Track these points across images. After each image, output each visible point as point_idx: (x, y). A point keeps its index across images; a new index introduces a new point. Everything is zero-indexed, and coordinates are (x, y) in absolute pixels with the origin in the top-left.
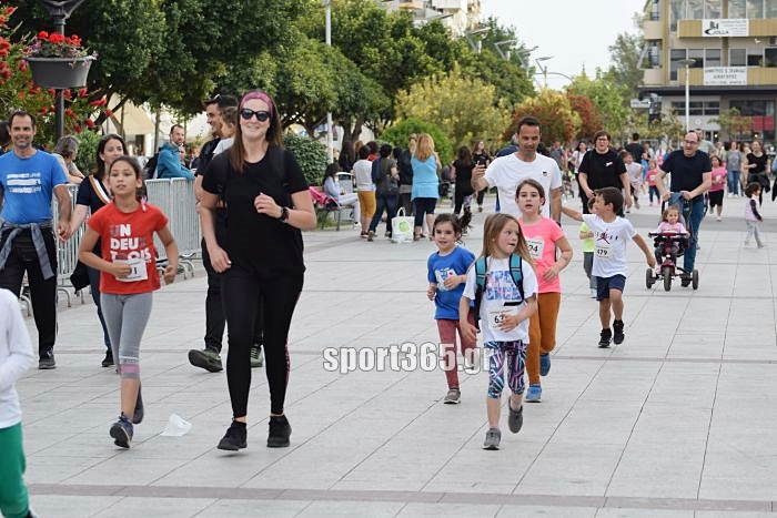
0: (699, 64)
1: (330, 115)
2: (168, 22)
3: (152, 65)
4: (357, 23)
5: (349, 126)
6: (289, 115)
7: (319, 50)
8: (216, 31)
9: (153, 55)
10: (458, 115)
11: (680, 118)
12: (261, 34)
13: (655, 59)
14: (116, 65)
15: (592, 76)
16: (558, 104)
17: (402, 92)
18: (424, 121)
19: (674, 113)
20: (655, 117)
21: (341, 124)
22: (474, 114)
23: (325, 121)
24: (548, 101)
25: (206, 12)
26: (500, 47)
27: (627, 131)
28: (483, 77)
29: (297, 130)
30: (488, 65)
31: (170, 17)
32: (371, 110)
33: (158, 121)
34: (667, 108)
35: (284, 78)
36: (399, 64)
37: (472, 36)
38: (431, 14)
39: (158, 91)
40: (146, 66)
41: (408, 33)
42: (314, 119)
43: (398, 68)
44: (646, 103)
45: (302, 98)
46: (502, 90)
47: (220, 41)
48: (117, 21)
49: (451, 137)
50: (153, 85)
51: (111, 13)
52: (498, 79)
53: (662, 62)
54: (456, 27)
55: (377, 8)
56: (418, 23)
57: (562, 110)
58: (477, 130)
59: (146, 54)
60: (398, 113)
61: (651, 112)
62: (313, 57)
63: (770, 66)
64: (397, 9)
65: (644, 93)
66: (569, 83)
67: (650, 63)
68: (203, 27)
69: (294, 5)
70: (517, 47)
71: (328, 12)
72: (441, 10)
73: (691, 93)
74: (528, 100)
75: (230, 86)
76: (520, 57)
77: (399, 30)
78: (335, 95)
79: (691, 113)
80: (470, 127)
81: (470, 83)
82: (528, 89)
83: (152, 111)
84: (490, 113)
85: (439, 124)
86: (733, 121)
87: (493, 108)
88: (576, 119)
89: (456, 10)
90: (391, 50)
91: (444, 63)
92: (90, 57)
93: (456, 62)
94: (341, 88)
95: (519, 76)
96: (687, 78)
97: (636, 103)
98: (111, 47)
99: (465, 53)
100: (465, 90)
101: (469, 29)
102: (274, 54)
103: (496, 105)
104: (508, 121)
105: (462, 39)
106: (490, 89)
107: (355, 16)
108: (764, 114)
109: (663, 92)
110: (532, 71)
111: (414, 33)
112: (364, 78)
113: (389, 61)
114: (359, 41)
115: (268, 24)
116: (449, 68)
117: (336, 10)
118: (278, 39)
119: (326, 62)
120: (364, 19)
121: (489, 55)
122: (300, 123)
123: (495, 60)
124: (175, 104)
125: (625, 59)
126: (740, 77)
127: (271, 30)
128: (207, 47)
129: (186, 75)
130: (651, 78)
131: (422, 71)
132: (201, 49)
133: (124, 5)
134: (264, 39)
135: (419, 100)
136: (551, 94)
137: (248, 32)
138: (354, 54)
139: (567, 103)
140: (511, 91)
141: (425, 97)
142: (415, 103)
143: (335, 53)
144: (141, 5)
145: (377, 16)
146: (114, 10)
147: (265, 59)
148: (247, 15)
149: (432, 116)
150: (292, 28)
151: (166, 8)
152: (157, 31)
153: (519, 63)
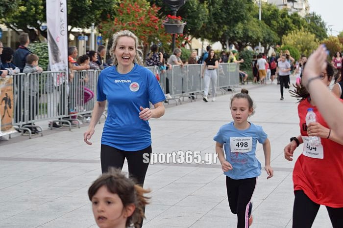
1: (260, 44)
2: (209, 13)
3: (203, 26)
4: (269, 13)
5: (266, 47)
6: (247, 43)
7: (257, 22)
8: (224, 16)
9: (204, 23)
10: (302, 44)
12: (239, 17)
14: (192, 27)
16: (336, 41)
17: (284, 36)
18: (292, 46)
21: (264, 46)
22: (308, 44)
23: (258, 45)
24: (332, 39)
25: (221, 9)
26: (317, 22)
28: (311, 32)
29: (249, 48)
30: (312, 28)
31: (210, 11)
32: (274, 42)
33: (203, 44)
35: (245, 31)
36: (283, 27)
37: (307, 18)
38: (293, 10)
39: (204, 35)
40: (201, 26)
41: (286, 16)
42: (255, 44)
45: (251, 37)
46: (317, 36)
47: (225, 18)
48: (192, 12)
49: (300, 51)
50: (203, 33)
51: (190, 10)
54: (302, 14)
55: (276, 8)
56: (290, 13)
57: (337, 43)
59: (202, 23)
60: (283, 42)
64: (282, 8)
66: (339, 34)
68: (220, 14)
69: (250, 8)
70: (322, 22)
71: (260, 10)
72: (297, 9)
74: (325, 39)
75: (227, 33)
76: (322, 25)
77: (283, 16)
78: (262, 37)
80: (306, 48)
81: (306, 33)
82: (326, 36)
83: (201, 41)
85: (296, 47)
87: (314, 43)
88: (341, 46)
89: (302, 9)
90: (280, 22)
91: (298, 27)
92: (184, 24)
93: (302, 27)
94: (264, 35)
95: (323, 31)
98: (190, 20)
99: (305, 23)
100: (305, 35)
101: (306, 15)
102: (243, 23)
103: (315, 41)
105: (304, 19)
106: (313, 36)
107: (269, 11)
110: (327, 30)
111: (288, 17)
112: (272, 31)
113: (280, 26)
114: (270, 19)
115: (241, 13)
116: (300, 28)
117: (262, 9)
118: (244, 19)
119: (259, 26)
120: (272, 12)
121: (313, 24)
122: (250, 46)
123: (314, 26)
124: (209, 39)
127: (242, 15)
129: (214, 30)
131: (291, 29)
132: (219, 21)
133: (194, 7)
134: (240, 18)
135: (290, 39)
136: (333, 37)
137: (235, 16)
138: (268, 23)
139: (338, 40)
140: (320, 36)
141: (292, 38)
142: (288, 39)
143: (263, 23)
144: (201, 7)
145: (276, 11)
146: (192, 8)
147: (240, 25)
148: (235, 11)
149: (294, 44)
150: (249, 15)
151: (208, 8)
152: (205, 15)
153: (322, 27)
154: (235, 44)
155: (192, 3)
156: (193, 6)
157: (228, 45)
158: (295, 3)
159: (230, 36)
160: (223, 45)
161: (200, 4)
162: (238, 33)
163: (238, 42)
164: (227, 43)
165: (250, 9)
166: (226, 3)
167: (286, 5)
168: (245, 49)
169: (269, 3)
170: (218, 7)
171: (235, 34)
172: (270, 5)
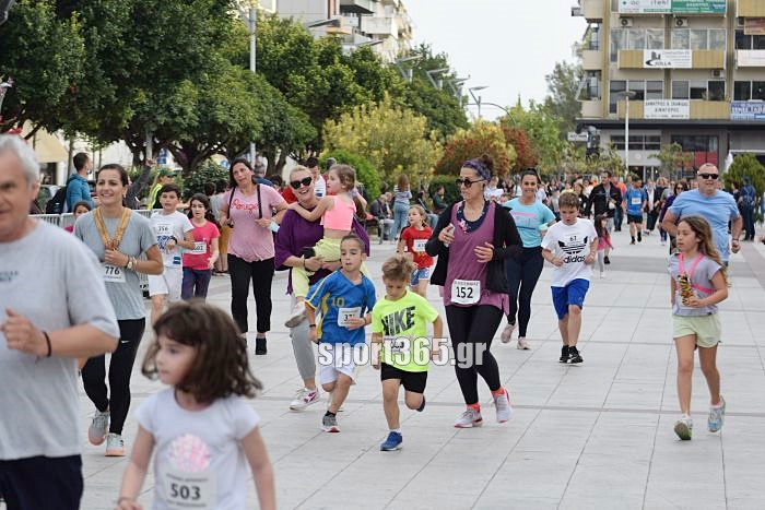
0: (639, 96)
1: (253, 146)
2: (87, 48)
3: (69, 91)
4: (282, 49)
5: (274, 156)
6: (211, 145)
7: (243, 77)
8: (137, 57)
9: (71, 81)
10: (388, 147)
11: (619, 153)
12: (183, 61)
13: (593, 90)
14: (32, 93)
15: (526, 108)
16: (492, 136)
17: (330, 122)
18: (352, 152)
19: (613, 147)
20: (593, 152)
21: (265, 155)
22: (404, 147)
23: (249, 151)
24: (482, 133)
25: (125, 36)
26: (433, 76)
27: (564, 165)
28: (415, 107)
29: (219, 160)
30: (419, 95)
31: (89, 43)
32: (297, 140)
33: (72, 148)
34: (605, 142)
35: (205, 105)
36: (327, 94)
37: (403, 64)
38: (360, 40)
39: (74, 119)
40: (63, 92)
41: (337, 60)
42: (237, 149)
43: (326, 97)
44: (584, 136)
45: (224, 127)
46: (434, 122)
47: (140, 66)
48: (33, 46)
49: (380, 170)
50: (69, 113)
51: (27, 38)
52: (430, 109)
53: (601, 93)
54: (387, 53)
55: (305, 33)
56: (347, 50)
57: (496, 142)
58: (407, 163)
59: (64, 83)
60: (325, 145)
61: (589, 145)
62: (237, 84)
63: (714, 99)
64: (325, 35)
65: (582, 126)
66: (503, 114)
67: (588, 94)
68: (123, 53)
69: (218, 33)
70: (449, 74)
71: (253, 38)
72: (370, 36)
73: (631, 127)
74: (461, 131)
75: (148, 113)
76: (452, 86)
77: (327, 57)
78: (259, 125)
79: (631, 147)
80: (400, 160)
81: (400, 114)
82: (461, 121)
83: (66, 138)
84: (421, 146)
85: (368, 157)
86: (674, 157)
87: (424, 140)
88: (511, 153)
89: (386, 36)
90: (318, 78)
91: (374, 92)
92: (5, 84)
93: (386, 92)
94: (266, 118)
95: (452, 106)
96: (627, 111)
97: (572, 136)
98: (27, 73)
99: (396, 82)
100: (393, 120)
101: (400, 56)
102: (197, 81)
103: (427, 137)
104: (439, 153)
105: (392, 66)
106: (422, 120)
107: (281, 42)
108: (707, 150)
109: (602, 126)
110: (465, 100)
111: (343, 61)
112: (290, 108)
113: (316, 90)
114: (285, 68)
115: (191, 50)
116: (378, 98)
117: (260, 35)
118: (201, 68)
119: (250, 89)
120: (291, 45)
121: (421, 84)
122: (222, 153)
123: (426, 89)
124: (91, 132)
125: (563, 89)
126: (682, 110)
127: (195, 57)
128: (127, 74)
129: (106, 101)
130: (589, 110)
131: (350, 100)
132: (120, 76)
133: (40, 29)
134: (186, 67)
135: (347, 131)
136: (484, 126)
137: (170, 59)
138: (279, 81)
139: (502, 135)
140: (443, 122)
141: (353, 128)
142: (343, 133)
143: (260, 81)
144: (60, 30)
145: (304, 42)
146: (30, 35)
147: (187, 86)
148: (169, 41)
149: (361, 148)
150: (216, 55)
151: (84, 32)
152: (75, 57)
153: (451, 93)
154: (173, 149)
155: (31, 19)
156: (35, 26)
157: (150, 151)
158: (364, 18)
159: (156, 122)
160: (135, 151)
161: (56, 19)
162: (182, 112)
163: (183, 142)
164: (148, 145)
165: (217, 38)
166: (139, 17)
167: (336, 23)
168: (206, 165)
169: (280, 19)
170: (117, 30)
171: (174, 116)
172: (287, 22)
